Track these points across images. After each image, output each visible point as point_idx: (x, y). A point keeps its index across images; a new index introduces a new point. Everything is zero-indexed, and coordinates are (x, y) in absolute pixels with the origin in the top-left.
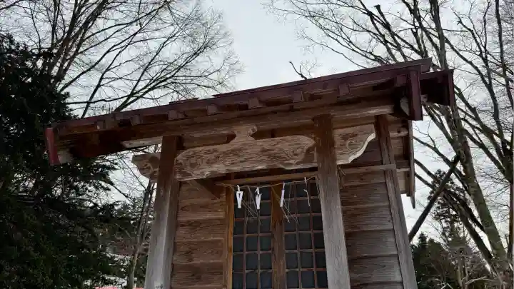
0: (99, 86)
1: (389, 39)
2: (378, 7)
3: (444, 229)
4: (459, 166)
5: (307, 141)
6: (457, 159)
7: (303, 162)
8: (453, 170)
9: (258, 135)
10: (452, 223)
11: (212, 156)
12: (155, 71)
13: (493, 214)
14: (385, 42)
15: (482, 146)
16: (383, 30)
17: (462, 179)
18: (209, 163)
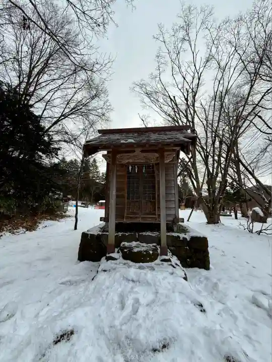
0: (45, 109)
1: (176, 110)
2: (174, 97)
3: (181, 179)
4: (192, 160)
5: (157, 155)
6: (191, 157)
7: (156, 161)
8: (190, 161)
9: (142, 151)
10: (184, 177)
11: (128, 157)
12: (72, 105)
13: (199, 175)
14: (175, 111)
15: (200, 153)
16: (175, 107)
17: (192, 164)
18: (128, 159)
